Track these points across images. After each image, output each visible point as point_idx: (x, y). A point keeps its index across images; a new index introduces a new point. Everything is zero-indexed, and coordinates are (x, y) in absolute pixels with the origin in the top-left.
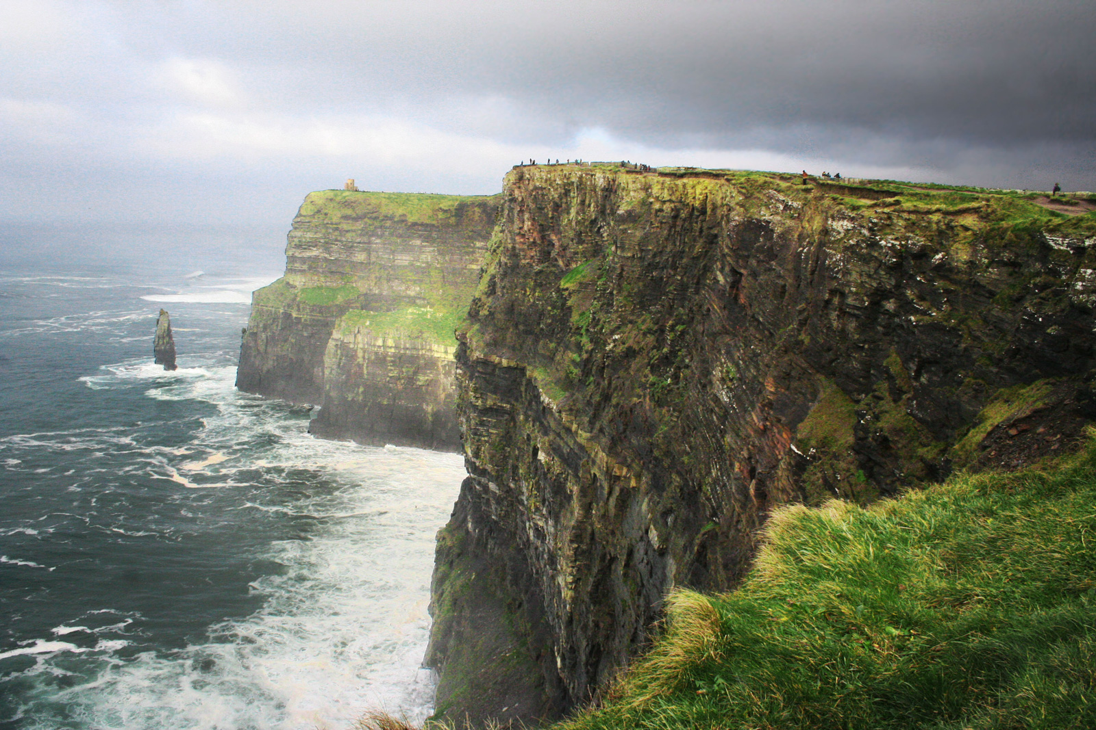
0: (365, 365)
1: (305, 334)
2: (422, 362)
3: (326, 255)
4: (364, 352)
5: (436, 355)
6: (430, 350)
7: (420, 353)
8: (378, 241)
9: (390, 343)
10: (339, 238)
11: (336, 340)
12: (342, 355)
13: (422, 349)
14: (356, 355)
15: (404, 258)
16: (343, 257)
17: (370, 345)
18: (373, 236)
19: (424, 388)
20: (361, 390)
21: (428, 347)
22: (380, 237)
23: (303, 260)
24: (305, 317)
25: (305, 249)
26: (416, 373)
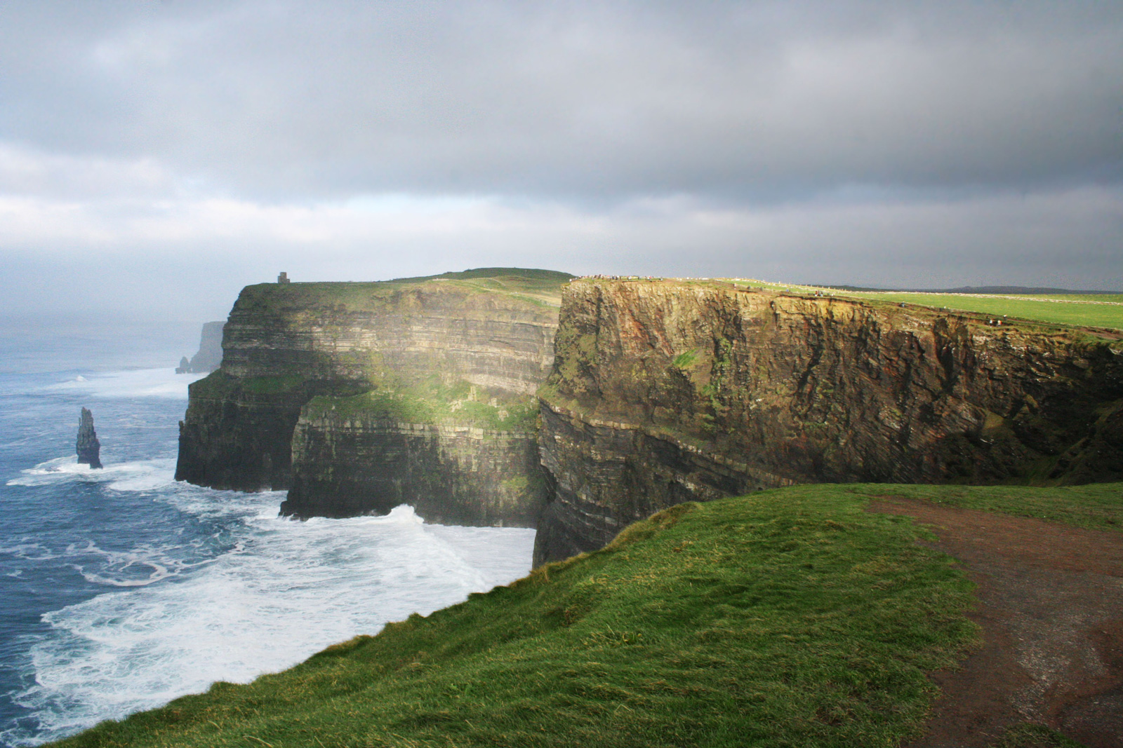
0: (334, 446)
1: (253, 422)
2: (389, 440)
3: (268, 346)
4: (332, 435)
5: (403, 433)
6: (397, 428)
7: (387, 431)
8: (319, 330)
9: (358, 424)
10: (281, 329)
11: (303, 425)
12: (310, 439)
13: (389, 428)
14: (324, 438)
15: (345, 344)
16: (285, 347)
17: (338, 427)
18: (314, 325)
19: (392, 463)
20: (331, 470)
21: (394, 426)
22: (321, 326)
23: (244, 352)
24: (251, 406)
25: (246, 341)
26: (384, 451)
